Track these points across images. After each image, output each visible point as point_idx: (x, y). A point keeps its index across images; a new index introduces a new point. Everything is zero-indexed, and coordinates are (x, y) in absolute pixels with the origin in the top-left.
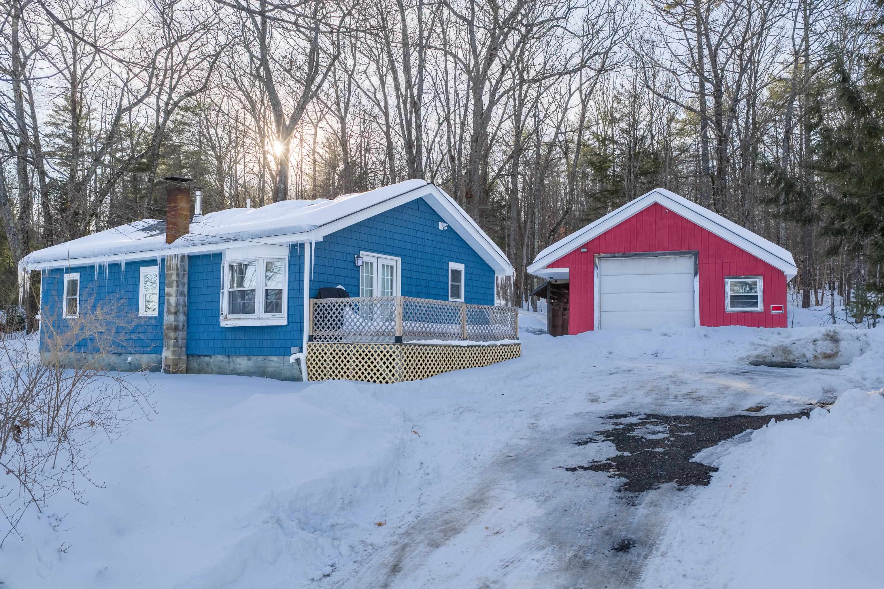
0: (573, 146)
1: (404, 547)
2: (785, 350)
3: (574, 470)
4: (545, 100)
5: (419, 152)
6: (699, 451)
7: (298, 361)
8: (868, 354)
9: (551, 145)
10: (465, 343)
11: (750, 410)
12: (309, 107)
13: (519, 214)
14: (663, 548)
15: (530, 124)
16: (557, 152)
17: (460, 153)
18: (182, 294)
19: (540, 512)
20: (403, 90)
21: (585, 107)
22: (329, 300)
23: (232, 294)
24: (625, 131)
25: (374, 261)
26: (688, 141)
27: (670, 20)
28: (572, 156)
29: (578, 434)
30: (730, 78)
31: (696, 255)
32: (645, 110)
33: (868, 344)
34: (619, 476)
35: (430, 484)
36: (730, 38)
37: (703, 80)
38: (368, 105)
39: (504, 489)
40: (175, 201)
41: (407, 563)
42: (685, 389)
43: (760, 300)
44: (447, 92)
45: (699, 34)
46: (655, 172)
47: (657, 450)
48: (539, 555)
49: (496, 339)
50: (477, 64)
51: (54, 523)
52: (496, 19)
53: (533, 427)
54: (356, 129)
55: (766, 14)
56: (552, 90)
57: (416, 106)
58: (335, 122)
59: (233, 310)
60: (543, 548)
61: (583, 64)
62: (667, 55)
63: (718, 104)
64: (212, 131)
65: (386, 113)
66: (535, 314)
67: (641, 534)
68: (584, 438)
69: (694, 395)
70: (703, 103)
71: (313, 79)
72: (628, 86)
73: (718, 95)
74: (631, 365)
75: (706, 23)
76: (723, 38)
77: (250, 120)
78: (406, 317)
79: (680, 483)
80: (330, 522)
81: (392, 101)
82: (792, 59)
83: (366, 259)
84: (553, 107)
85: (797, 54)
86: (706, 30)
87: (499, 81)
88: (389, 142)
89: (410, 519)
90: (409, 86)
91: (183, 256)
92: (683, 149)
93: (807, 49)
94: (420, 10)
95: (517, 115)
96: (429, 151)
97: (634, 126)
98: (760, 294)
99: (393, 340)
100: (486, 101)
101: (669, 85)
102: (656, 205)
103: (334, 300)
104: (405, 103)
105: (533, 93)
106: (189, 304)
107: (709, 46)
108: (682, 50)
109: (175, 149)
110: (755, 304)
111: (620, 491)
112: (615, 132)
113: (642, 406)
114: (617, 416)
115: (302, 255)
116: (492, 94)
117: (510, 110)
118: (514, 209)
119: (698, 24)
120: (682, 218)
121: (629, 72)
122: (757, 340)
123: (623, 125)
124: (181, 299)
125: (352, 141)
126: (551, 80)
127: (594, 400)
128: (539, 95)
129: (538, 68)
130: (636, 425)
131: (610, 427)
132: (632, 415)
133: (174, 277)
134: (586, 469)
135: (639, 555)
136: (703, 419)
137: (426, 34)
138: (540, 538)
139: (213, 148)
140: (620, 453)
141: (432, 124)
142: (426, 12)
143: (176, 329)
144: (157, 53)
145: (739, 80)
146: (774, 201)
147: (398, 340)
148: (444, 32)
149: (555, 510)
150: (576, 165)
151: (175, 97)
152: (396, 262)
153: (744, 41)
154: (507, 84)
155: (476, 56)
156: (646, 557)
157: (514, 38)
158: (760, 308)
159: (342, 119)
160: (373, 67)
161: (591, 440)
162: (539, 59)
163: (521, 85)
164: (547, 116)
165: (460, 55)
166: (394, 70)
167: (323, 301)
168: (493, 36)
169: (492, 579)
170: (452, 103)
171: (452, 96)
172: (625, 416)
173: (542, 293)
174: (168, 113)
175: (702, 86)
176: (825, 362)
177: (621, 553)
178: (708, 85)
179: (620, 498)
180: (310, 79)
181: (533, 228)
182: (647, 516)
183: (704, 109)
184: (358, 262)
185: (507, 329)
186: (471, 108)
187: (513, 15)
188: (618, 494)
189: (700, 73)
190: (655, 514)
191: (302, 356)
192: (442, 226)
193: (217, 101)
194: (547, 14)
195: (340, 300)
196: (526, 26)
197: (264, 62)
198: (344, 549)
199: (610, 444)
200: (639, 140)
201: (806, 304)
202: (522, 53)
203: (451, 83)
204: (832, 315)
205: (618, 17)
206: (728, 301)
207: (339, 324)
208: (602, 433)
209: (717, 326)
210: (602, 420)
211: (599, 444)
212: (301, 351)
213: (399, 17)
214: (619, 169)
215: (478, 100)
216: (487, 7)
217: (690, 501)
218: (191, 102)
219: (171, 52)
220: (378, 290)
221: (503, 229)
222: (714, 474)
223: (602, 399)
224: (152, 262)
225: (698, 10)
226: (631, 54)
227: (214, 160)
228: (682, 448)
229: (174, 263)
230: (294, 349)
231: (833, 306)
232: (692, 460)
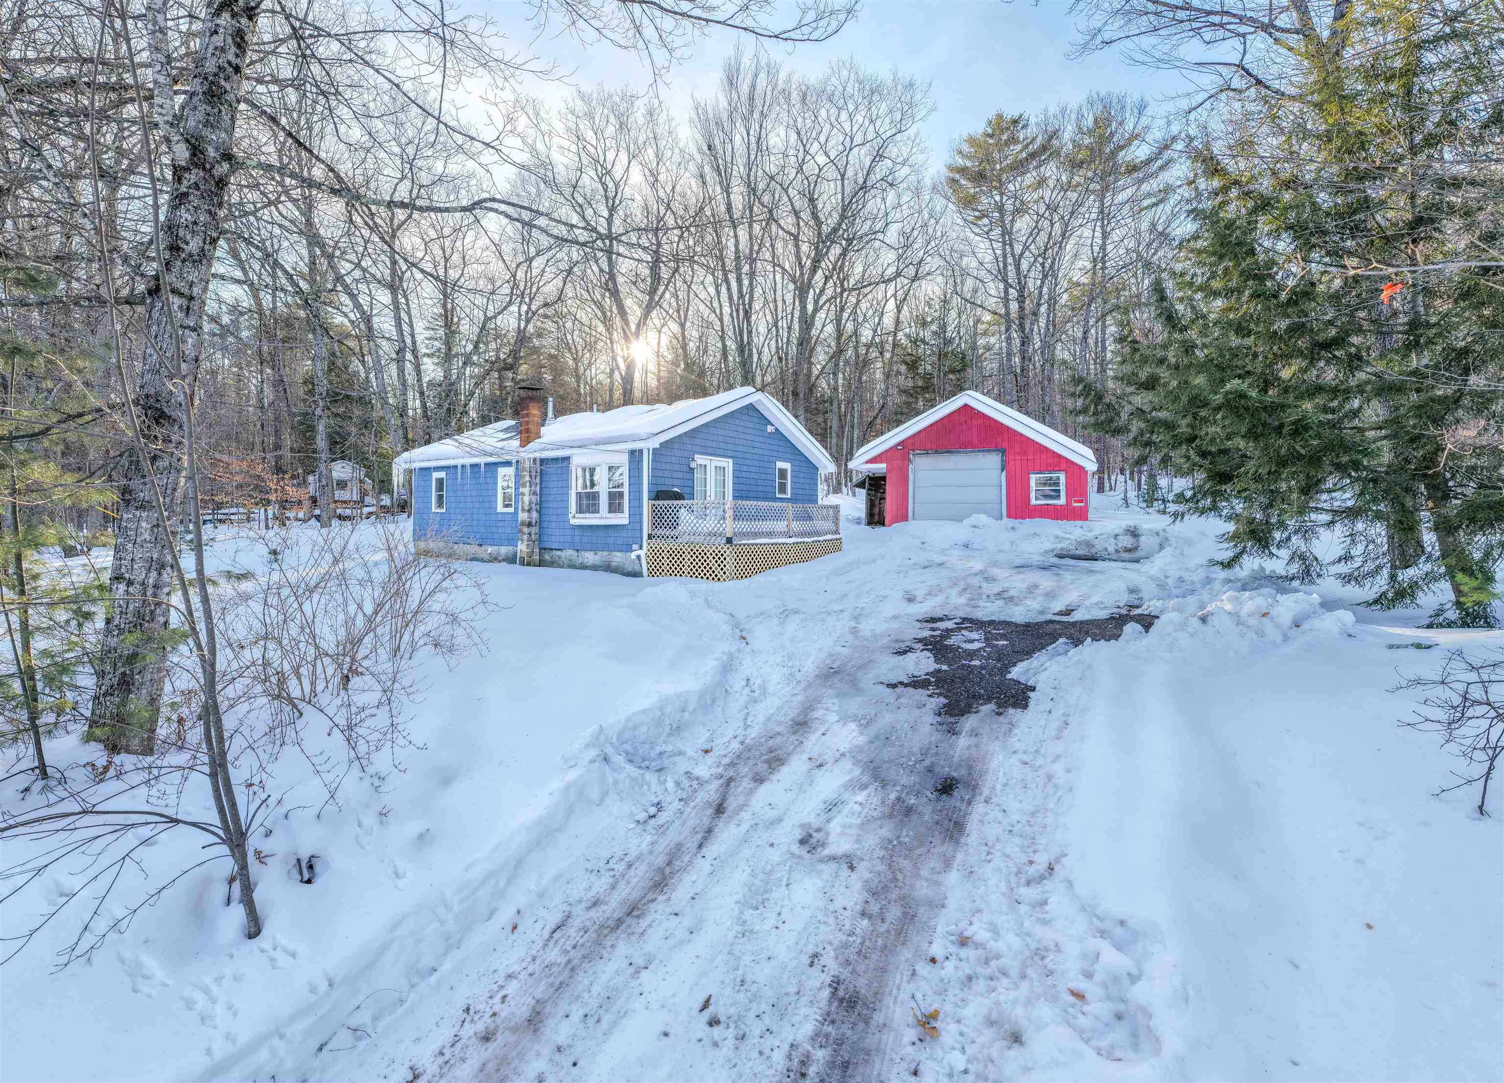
0: (888, 347)
1: (730, 780)
2: (1088, 544)
3: (893, 686)
4: (864, 305)
5: (751, 354)
6: (1015, 665)
7: (639, 557)
8: (1168, 550)
9: (868, 346)
10: (790, 541)
11: (1060, 613)
12: (654, 314)
13: (839, 407)
14: (986, 792)
15: (850, 327)
16: (874, 353)
17: (787, 354)
18: (535, 493)
19: (862, 740)
20: (735, 298)
21: (899, 311)
22: (666, 502)
23: (579, 495)
24: (935, 333)
25: (707, 463)
26: (992, 340)
27: (977, 230)
28: (888, 355)
29: (897, 641)
30: (1032, 285)
31: (1003, 452)
32: (953, 314)
33: (1167, 539)
34: (940, 695)
35: (756, 701)
36: (1032, 247)
37: (1007, 286)
38: (707, 312)
39: (827, 709)
40: (527, 408)
41: (732, 803)
42: (996, 588)
43: (1063, 494)
44: (775, 301)
45: (1004, 243)
46: (963, 369)
47: (973, 663)
48: (861, 797)
49: (818, 534)
50: (802, 274)
51: (377, 783)
52: (819, 234)
53: (854, 631)
54: (695, 334)
55: (1067, 225)
56: (870, 297)
57: (747, 315)
58: (675, 327)
59: (580, 510)
60: (864, 787)
61: (898, 274)
62: (974, 264)
63: (1022, 308)
64: (569, 337)
65: (721, 320)
66: (854, 499)
67: (963, 772)
68: (903, 646)
69: (1006, 595)
70: (1007, 306)
71: (656, 290)
72: (938, 292)
73: (1021, 299)
74: (943, 559)
75: (1010, 234)
76: (1026, 248)
77: (601, 328)
78: (736, 518)
79: (999, 706)
80: (658, 749)
81: (727, 310)
82: (1089, 266)
83: (700, 462)
84: (871, 312)
85: (1095, 260)
86: (1010, 240)
87: (822, 291)
88: (724, 346)
89: (735, 745)
90: (741, 296)
91: (535, 460)
92: (988, 348)
93: (1105, 255)
94: (750, 227)
95: (838, 320)
96: (760, 354)
97: (943, 327)
98: (1062, 488)
99: (724, 541)
100: (810, 307)
101: (975, 291)
102: (966, 405)
103: (670, 502)
104: (738, 311)
105: (853, 300)
106: (540, 503)
107: (1013, 255)
108: (989, 258)
109: (536, 351)
110: (1058, 497)
111: (940, 714)
112: (927, 334)
113: (956, 608)
114: (933, 620)
115: (640, 461)
116: (816, 302)
117: (832, 315)
118: (835, 405)
119: (1003, 235)
120: (989, 418)
121: (940, 279)
122: (1060, 533)
123: (934, 327)
124: (534, 498)
125: (691, 344)
126: (869, 289)
127: (911, 600)
128: (858, 301)
129: (857, 277)
130: (952, 630)
131: (927, 633)
132: (948, 619)
133: (527, 478)
134: (906, 685)
135: (962, 800)
136: (1016, 625)
137: (756, 248)
138: (862, 773)
139: (570, 350)
140: (938, 666)
141: (763, 329)
142: (757, 228)
143: (530, 525)
144: (518, 266)
145: (1041, 287)
146: (1084, 411)
147: (729, 541)
148: (772, 245)
149: (877, 737)
150: (891, 364)
151: (534, 308)
152: (728, 464)
153: (1046, 250)
154: (829, 292)
155: (801, 267)
156: (969, 803)
157: (836, 251)
158: (1062, 501)
159: (682, 326)
160: (710, 278)
161: (910, 650)
162: (858, 269)
163: (841, 294)
164: (865, 320)
165: (787, 266)
166: (727, 281)
167: (661, 502)
168: (816, 248)
169: (815, 827)
170: (780, 309)
171: (780, 304)
172: (941, 620)
173: (861, 485)
174: (528, 321)
175: (1006, 291)
176: (1126, 555)
177: (944, 796)
178: (1011, 291)
179: (941, 724)
180: (652, 292)
181: (852, 421)
182: (969, 747)
183: (1008, 314)
184: (693, 465)
185: (831, 526)
186: (797, 314)
187: (835, 230)
188: (939, 719)
189: (1005, 280)
190: (977, 746)
191: (642, 553)
192: (770, 429)
193: (573, 310)
194: (866, 227)
195: (675, 502)
196: (847, 240)
197: (612, 277)
198: (670, 785)
199: (928, 654)
200: (948, 342)
201: (1101, 489)
202: (843, 264)
203: (779, 293)
204: (1125, 499)
205: (930, 231)
206: (1033, 495)
207: (675, 525)
208: (920, 641)
209: (1023, 518)
210: (919, 625)
211: (918, 653)
212: (641, 548)
213: (732, 234)
214: (929, 367)
215: (804, 308)
216: (812, 223)
217: (1010, 730)
218: (550, 311)
219: (530, 266)
220: (711, 489)
221: (825, 422)
222: (1031, 694)
223: (918, 599)
224: (508, 464)
225: (1003, 221)
226: (942, 263)
227: (571, 362)
228: (998, 660)
229: (527, 465)
230: (635, 547)
231: (1126, 491)
232: (1009, 676)
